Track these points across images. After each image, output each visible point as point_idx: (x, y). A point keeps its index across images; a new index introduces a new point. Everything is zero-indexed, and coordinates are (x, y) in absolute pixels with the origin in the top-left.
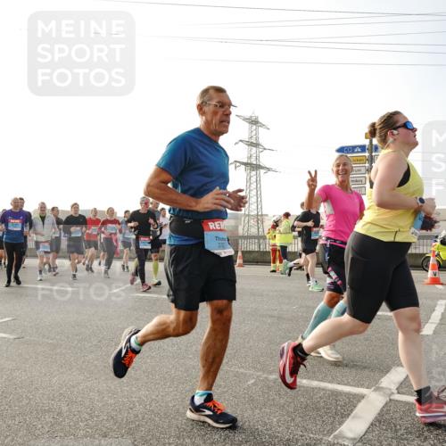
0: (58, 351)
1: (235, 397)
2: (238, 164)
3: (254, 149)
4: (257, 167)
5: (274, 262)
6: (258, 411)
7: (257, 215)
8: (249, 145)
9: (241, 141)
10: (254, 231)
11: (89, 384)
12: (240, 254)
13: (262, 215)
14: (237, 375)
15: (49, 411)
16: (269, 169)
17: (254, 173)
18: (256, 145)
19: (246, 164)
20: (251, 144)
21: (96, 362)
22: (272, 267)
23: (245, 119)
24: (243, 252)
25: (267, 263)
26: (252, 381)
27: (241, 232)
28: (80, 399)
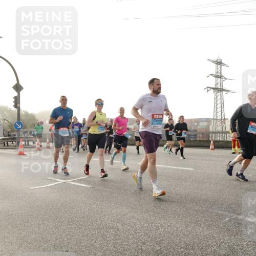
0: (114, 195)
1: (217, 228)
2: (209, 89)
3: (219, 79)
4: (222, 90)
5: (234, 147)
6: (233, 237)
7: (222, 119)
8: (216, 77)
9: (211, 75)
10: (219, 129)
11: (132, 214)
12: (212, 142)
13: (224, 119)
14: (217, 215)
15: (112, 228)
16: (228, 91)
17: (219, 94)
18: (221, 77)
19: (214, 89)
20: (217, 77)
21: (134, 203)
22: (233, 150)
23: (213, 62)
24: (214, 141)
25: (230, 148)
26: (228, 219)
27: (211, 129)
28: (128, 223)
